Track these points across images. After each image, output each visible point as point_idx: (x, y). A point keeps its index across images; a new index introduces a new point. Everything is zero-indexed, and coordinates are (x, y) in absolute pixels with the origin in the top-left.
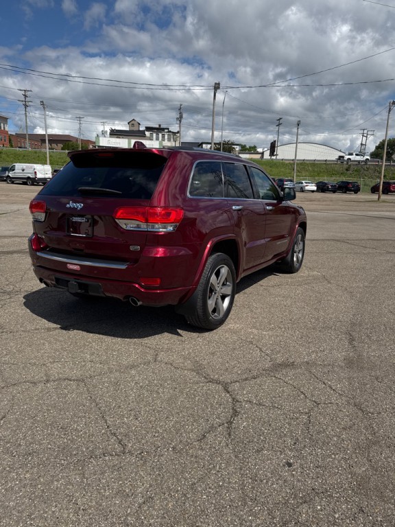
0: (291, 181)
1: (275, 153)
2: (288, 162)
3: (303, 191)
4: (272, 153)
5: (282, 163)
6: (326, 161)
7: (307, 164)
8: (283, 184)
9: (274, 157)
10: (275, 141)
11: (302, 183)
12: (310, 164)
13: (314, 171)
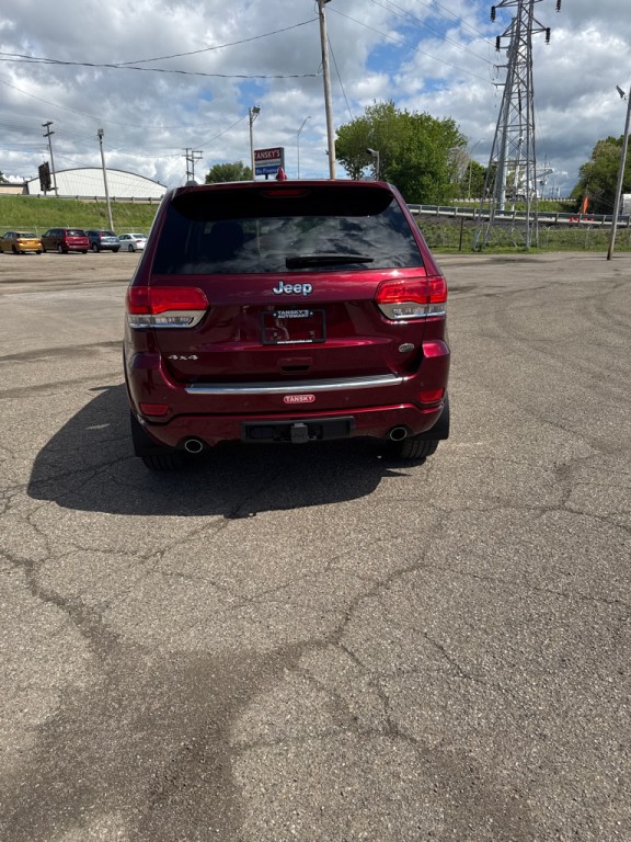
0: (110, 234)
1: (52, 186)
2: (86, 201)
3: (134, 251)
4: (46, 184)
5: (79, 203)
6: (149, 199)
7: (121, 205)
8: (100, 241)
9: (52, 193)
10: (47, 164)
11: (129, 238)
12: (126, 204)
13: (135, 217)
